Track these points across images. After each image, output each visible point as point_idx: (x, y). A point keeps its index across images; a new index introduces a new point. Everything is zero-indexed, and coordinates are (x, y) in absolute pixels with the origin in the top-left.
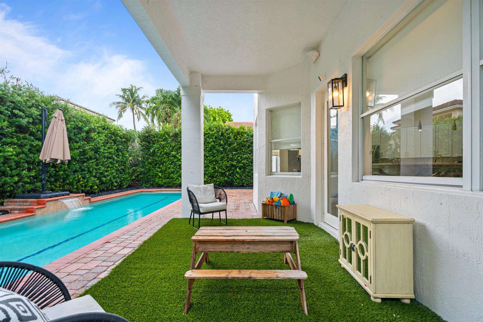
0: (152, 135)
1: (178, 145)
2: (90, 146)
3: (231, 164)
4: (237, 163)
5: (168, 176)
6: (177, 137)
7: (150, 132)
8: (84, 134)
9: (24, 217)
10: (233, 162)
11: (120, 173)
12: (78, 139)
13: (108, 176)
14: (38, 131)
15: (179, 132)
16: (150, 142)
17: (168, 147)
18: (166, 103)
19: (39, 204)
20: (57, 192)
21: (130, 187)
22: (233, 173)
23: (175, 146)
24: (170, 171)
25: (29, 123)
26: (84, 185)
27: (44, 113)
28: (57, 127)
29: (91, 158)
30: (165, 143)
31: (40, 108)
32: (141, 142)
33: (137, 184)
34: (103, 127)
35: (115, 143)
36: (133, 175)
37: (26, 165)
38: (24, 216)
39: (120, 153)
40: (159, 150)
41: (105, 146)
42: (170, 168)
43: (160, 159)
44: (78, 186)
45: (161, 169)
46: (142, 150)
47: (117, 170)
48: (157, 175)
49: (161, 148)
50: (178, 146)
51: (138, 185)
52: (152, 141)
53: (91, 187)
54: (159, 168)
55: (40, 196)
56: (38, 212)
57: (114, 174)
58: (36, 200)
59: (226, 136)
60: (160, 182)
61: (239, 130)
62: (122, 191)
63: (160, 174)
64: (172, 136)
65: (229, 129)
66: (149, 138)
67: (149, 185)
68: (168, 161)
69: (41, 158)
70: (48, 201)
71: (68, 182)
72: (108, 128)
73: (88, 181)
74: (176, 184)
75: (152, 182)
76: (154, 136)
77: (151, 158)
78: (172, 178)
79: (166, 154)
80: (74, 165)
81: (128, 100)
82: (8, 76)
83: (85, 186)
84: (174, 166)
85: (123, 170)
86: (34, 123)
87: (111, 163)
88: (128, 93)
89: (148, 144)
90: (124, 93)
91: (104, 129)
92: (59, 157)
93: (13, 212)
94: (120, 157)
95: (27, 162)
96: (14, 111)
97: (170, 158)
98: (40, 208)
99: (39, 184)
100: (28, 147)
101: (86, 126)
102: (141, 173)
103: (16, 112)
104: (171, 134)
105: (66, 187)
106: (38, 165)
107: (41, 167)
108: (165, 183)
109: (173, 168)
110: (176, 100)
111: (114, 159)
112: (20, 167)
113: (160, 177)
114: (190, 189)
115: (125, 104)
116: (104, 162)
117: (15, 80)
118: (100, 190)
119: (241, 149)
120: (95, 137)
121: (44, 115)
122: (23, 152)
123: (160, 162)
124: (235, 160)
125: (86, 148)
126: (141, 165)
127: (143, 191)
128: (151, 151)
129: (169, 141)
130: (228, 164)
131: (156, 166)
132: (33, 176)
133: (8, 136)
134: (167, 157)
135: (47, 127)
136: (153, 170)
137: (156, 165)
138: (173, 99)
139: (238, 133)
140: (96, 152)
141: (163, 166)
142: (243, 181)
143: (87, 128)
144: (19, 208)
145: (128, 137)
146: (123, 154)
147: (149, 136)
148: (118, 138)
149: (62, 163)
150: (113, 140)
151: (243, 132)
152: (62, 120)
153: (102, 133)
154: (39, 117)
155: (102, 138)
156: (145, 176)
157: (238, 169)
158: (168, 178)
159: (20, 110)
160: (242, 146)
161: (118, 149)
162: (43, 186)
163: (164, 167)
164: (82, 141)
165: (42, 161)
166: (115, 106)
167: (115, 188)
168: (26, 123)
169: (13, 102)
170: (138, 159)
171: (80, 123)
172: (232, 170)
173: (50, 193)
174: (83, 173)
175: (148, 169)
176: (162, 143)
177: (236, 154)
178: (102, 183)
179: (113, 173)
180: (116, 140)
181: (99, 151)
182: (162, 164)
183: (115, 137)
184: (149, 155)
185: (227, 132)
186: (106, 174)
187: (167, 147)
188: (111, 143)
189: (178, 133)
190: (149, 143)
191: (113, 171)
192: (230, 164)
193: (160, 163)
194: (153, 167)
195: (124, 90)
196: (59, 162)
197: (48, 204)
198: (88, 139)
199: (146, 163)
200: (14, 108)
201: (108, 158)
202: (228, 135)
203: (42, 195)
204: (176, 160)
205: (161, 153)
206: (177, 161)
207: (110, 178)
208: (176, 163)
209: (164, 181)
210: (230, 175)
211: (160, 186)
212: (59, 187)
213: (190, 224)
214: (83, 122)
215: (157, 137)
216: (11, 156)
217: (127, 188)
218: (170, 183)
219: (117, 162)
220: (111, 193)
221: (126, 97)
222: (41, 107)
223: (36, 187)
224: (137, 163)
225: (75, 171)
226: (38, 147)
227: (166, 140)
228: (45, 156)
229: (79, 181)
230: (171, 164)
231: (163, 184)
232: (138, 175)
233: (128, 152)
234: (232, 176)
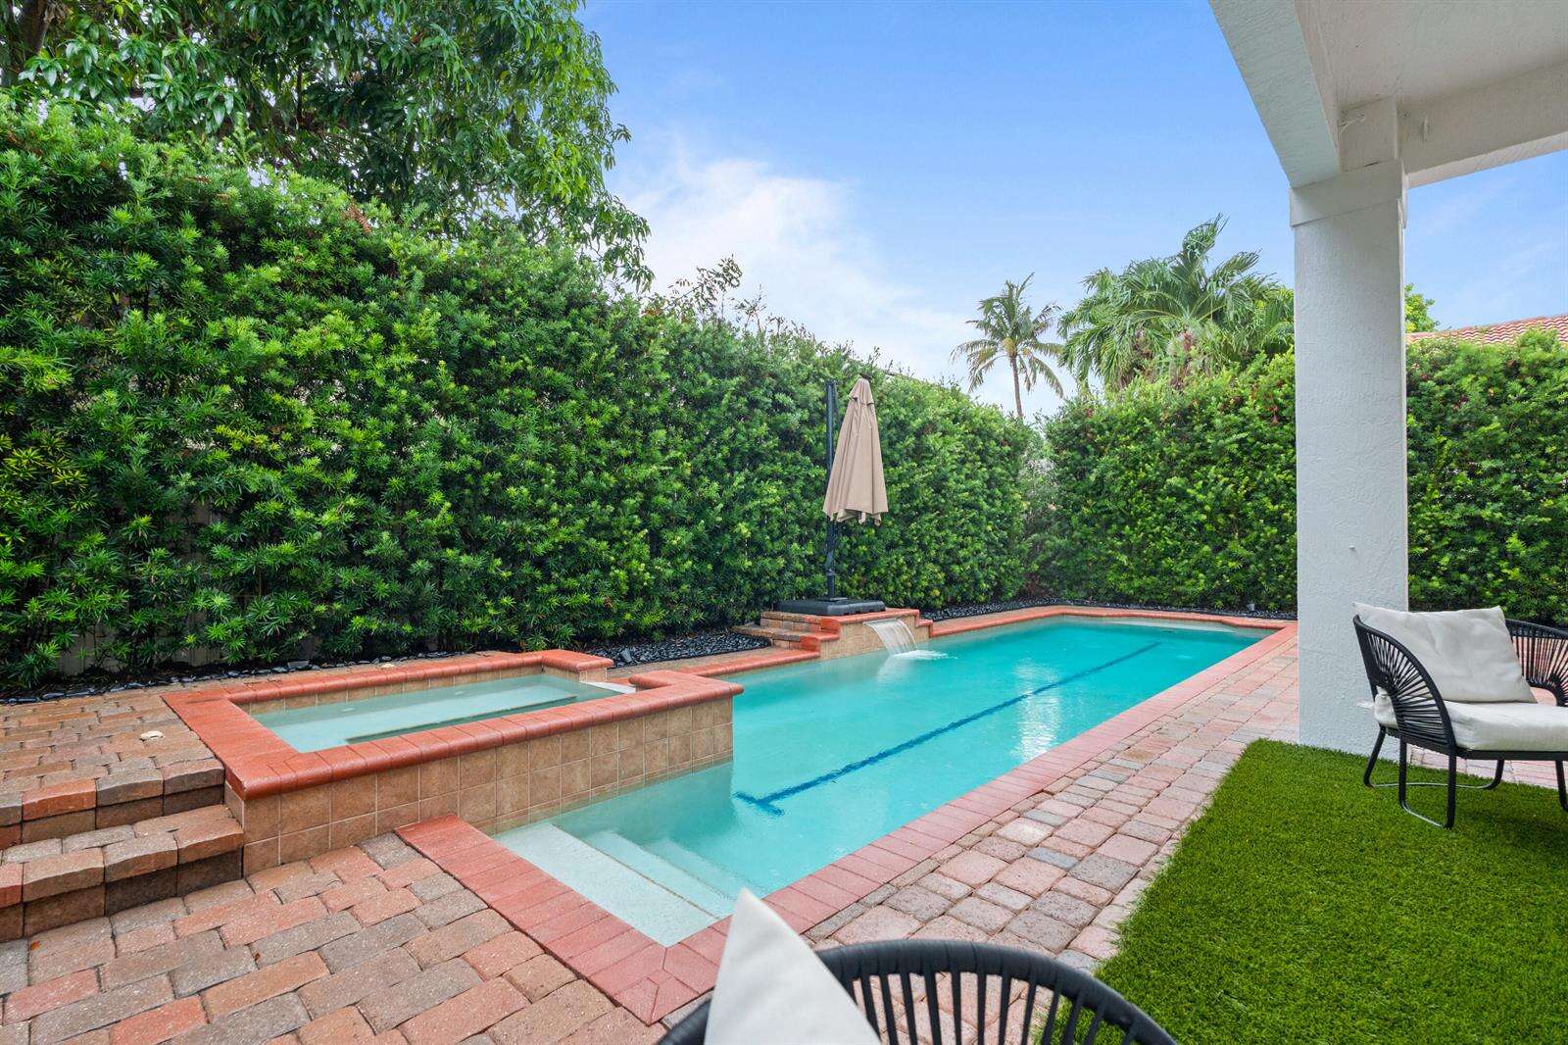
0: (1093, 425)
1: (1191, 451)
2: (924, 472)
3: (1464, 518)
4: (1504, 511)
5: (1151, 564)
6: (1187, 421)
7: (1087, 415)
8: (910, 441)
9: (799, 660)
10: (1482, 506)
11: (997, 553)
12: (897, 456)
13: (966, 559)
14: (818, 440)
15: (1196, 404)
16: (1085, 448)
17: (1153, 461)
18: (1141, 306)
19: (825, 630)
20: (853, 599)
21: (1025, 598)
22: (1477, 560)
23: (1179, 457)
24: (1159, 546)
25: (802, 422)
26: (909, 584)
27: (830, 394)
28: (858, 427)
29: (926, 509)
30: (1142, 446)
31: (822, 380)
32: (1057, 452)
33: (1042, 588)
34: (954, 416)
35: (983, 460)
36: (1033, 558)
37: (797, 529)
38: (798, 656)
39: (997, 491)
40: (1120, 475)
41: (959, 471)
42: (1158, 536)
43: (1122, 504)
44: (896, 588)
45: (1128, 540)
46: (1060, 478)
47: (988, 543)
48: (1111, 559)
49: (1127, 466)
50: (1193, 454)
51: (1047, 591)
52: (1095, 445)
53: (927, 590)
54: (1121, 536)
55: (826, 610)
56: (825, 651)
57: (982, 555)
58: (820, 618)
59: (1434, 393)
60: (1122, 586)
61: (1516, 357)
62: (1005, 610)
63: (1124, 559)
64: (1166, 421)
65: (1449, 360)
66: (1082, 435)
67: (1082, 594)
68: (1153, 510)
69: (825, 510)
70: (842, 624)
71: (876, 573)
72: (964, 418)
73: (919, 573)
74: (1185, 595)
75: (1092, 586)
76: (1100, 426)
77: (1089, 502)
78: (1169, 572)
79: (1144, 485)
80: (890, 527)
81: (998, 333)
82: (762, 316)
83: (913, 589)
84: (1176, 530)
85: (1006, 543)
86: (809, 423)
87: (973, 520)
88: (997, 311)
89: (1079, 457)
90: (986, 312)
91: (955, 421)
92: (864, 506)
93: (778, 643)
94: (998, 503)
95: (799, 522)
96: (777, 396)
97: (1159, 499)
98: (828, 641)
99: (819, 577)
100: (800, 483)
101: (915, 418)
102: (1058, 552)
103: (781, 397)
104: (1163, 416)
105: (873, 588)
106: (818, 528)
107: (823, 535)
108: (1141, 590)
109: (1172, 537)
110: (1177, 288)
111: (980, 509)
112: (788, 533)
113: (1123, 569)
114: (1369, 623)
115: (990, 343)
116: (955, 519)
117: (775, 322)
118: (945, 601)
119: (1528, 445)
120: (938, 446)
121: (830, 399)
122: (792, 498)
123: (1122, 514)
124: (1495, 500)
125: (917, 477)
126: (1055, 526)
127: (1067, 614)
128: (1092, 478)
129: (1157, 440)
130: (1452, 519)
131: (1109, 531)
132: (808, 557)
133: (767, 460)
134: (1147, 498)
135: (838, 428)
136: (1096, 544)
137: (1108, 525)
138: (1167, 287)
139: (1513, 370)
140: (938, 491)
141: (1132, 528)
142: (1544, 598)
143: (916, 424)
144: (788, 634)
145: (1020, 438)
146: (1004, 493)
147: (1084, 429)
148: (993, 443)
149: (871, 522)
150: (979, 452)
151: (1545, 364)
152: (869, 405)
153: (952, 434)
154: (820, 403)
155: (952, 447)
156: (1070, 563)
157: (1514, 542)
158: (1152, 573)
159: (787, 394)
160: (1541, 430)
161: (992, 477)
162: (829, 583)
163: (1138, 534)
164: (906, 460)
165: (829, 518)
166: (964, 356)
167: (982, 598)
168: (797, 423)
169: (774, 376)
170: (1045, 508)
171: (903, 410)
172: (1474, 544)
173: (844, 603)
174: (909, 549)
175: (1081, 540)
176: (1132, 447)
177: (1495, 472)
178: (950, 580)
179: (978, 552)
180: (987, 449)
181: (944, 487)
182: (1132, 522)
183: (984, 441)
184: (1085, 492)
185: (1439, 374)
186: (962, 553)
187: (1148, 461)
188: (974, 461)
189: (1191, 408)
190: (1084, 452)
191: (979, 546)
192: (1457, 516)
193: (1123, 520)
194: (1095, 533)
195: (988, 305)
196: (863, 519)
197: (844, 631)
198: (920, 454)
199: (1075, 520)
200: (777, 390)
201: (967, 506)
202: (1448, 387)
203: (831, 607)
204: (1185, 507)
205: (1126, 483)
206: (1189, 511)
207: (972, 567)
208: (1186, 517)
209: (1136, 583)
210: (1462, 569)
211: (1122, 600)
212: (858, 588)
213: (1367, 782)
214: (908, 405)
215: (1110, 429)
216: (773, 506)
217: (1014, 598)
218: (1158, 590)
219: (989, 519)
220: (975, 614)
221: (993, 322)
222: (825, 378)
223: (813, 585)
224: (1044, 519)
225: (891, 546)
226: (818, 484)
227: (1144, 435)
228: (834, 507)
229: (898, 573)
230: (1166, 523)
231: (1132, 591)
232: (1049, 560)
233: (1016, 486)
234: (1471, 575)
